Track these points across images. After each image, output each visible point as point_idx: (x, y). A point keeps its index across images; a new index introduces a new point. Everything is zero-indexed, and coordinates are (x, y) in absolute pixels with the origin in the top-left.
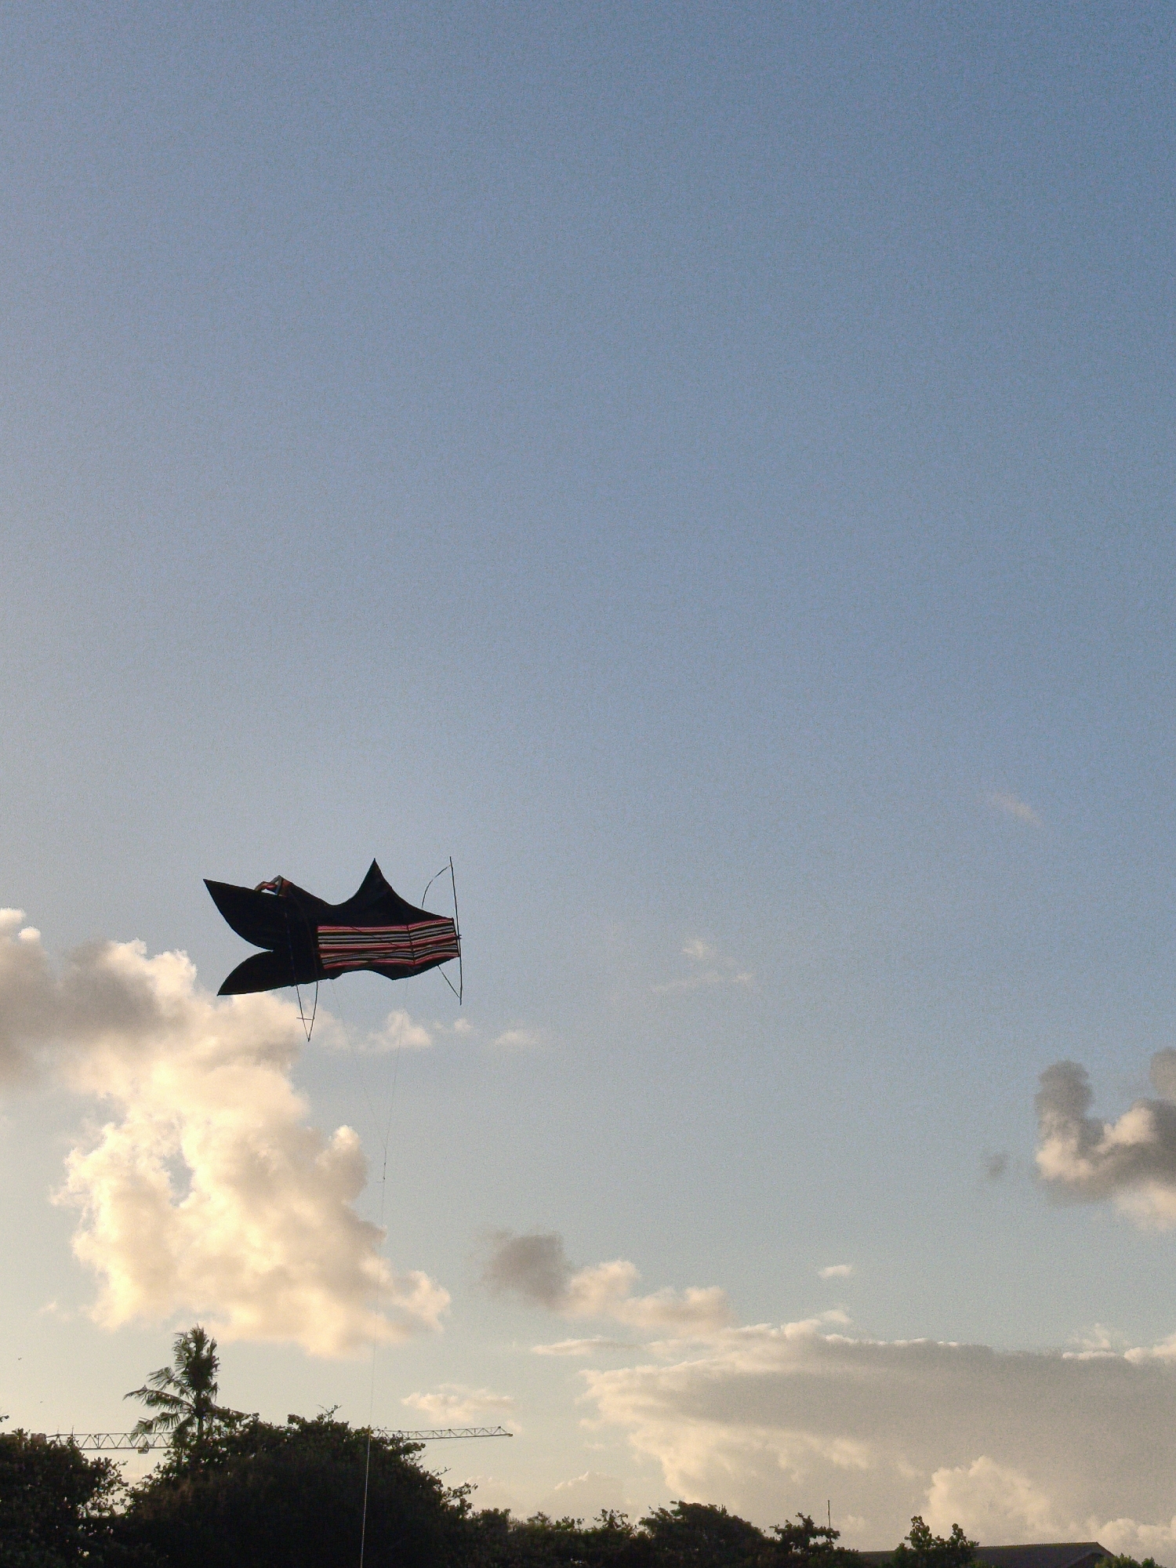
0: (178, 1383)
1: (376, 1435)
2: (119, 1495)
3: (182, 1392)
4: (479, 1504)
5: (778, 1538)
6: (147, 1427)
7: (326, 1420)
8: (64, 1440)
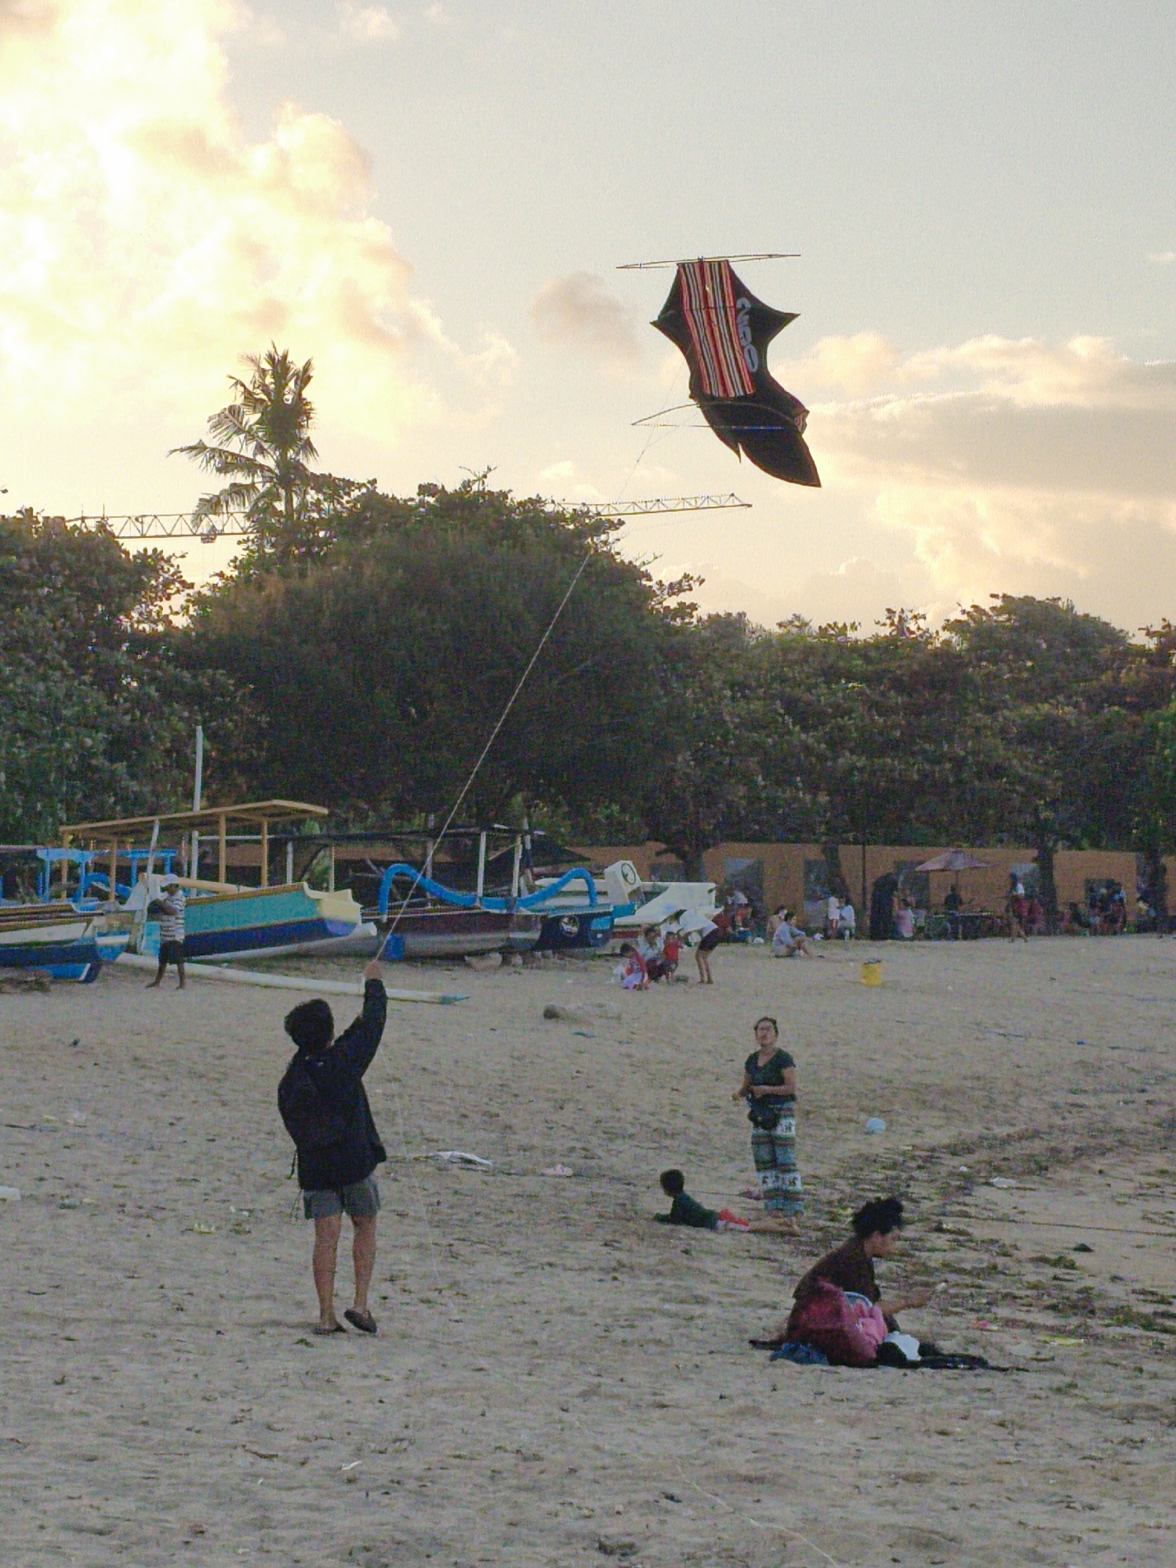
0: (250, 435)
3: (260, 450)
5: (1152, 644)
6: (212, 505)
7: (475, 488)
8: (91, 525)
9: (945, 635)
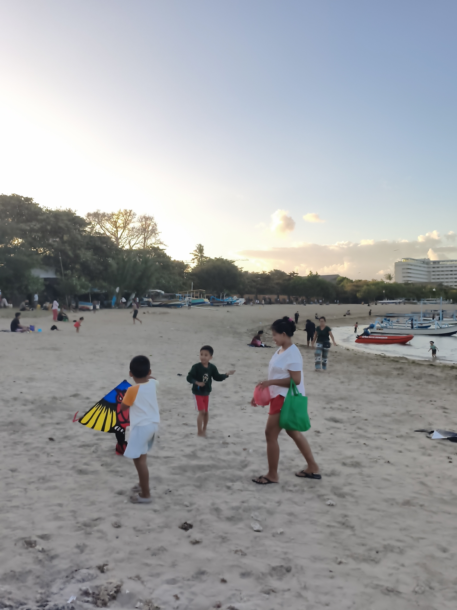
0: (198, 252)
1: (228, 260)
2: (190, 269)
3: (199, 254)
4: (244, 270)
5: (289, 274)
6: (193, 259)
7: (220, 258)
8: (181, 261)
9: (268, 273)
